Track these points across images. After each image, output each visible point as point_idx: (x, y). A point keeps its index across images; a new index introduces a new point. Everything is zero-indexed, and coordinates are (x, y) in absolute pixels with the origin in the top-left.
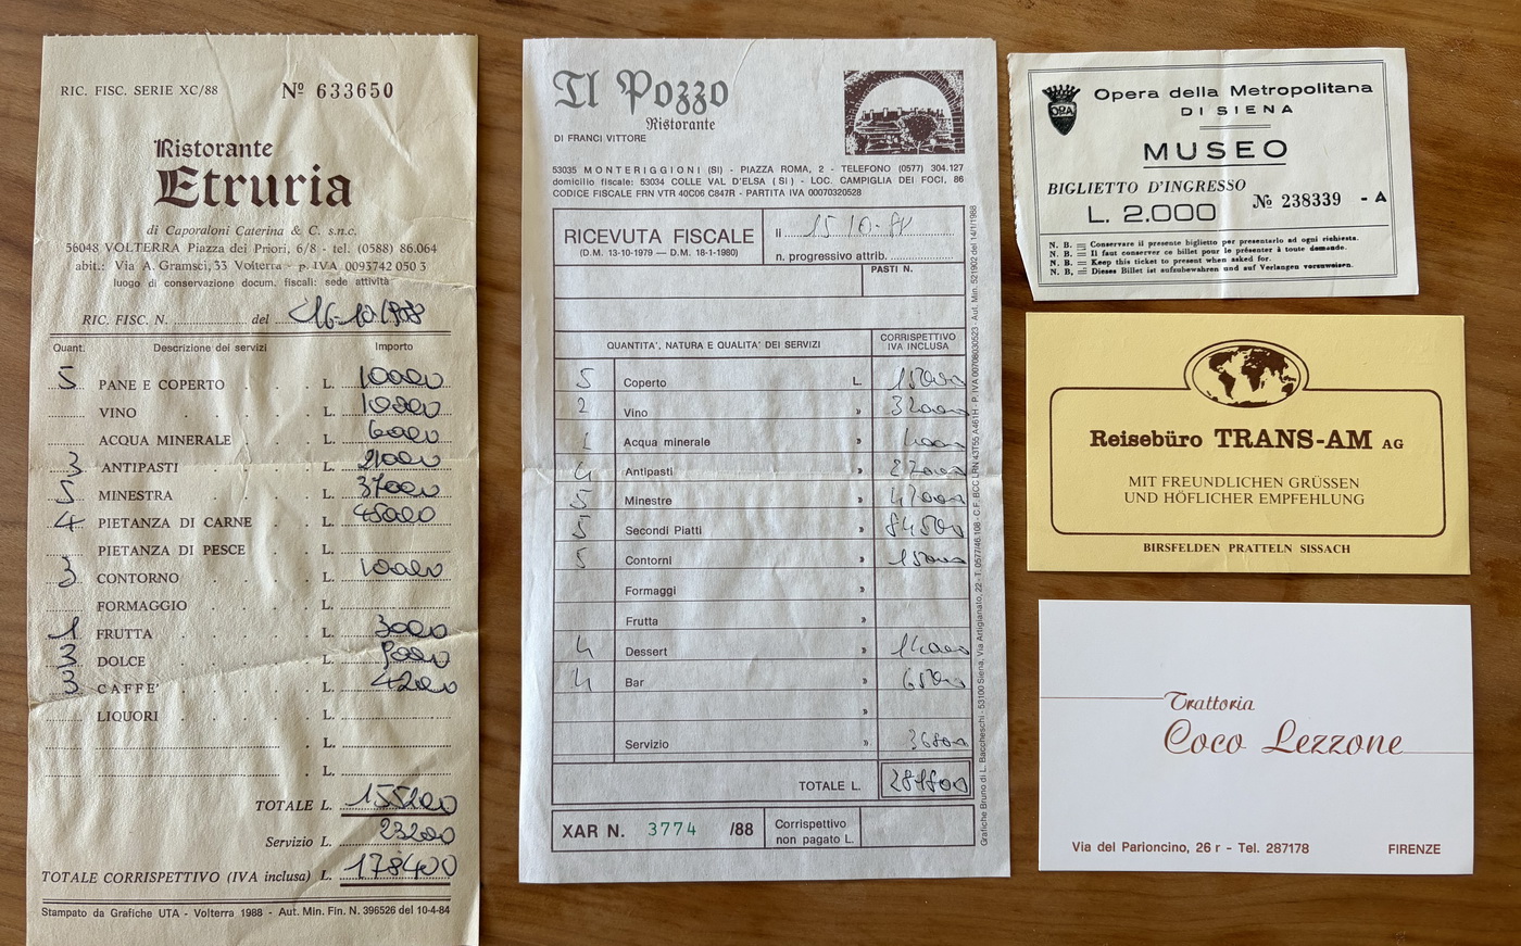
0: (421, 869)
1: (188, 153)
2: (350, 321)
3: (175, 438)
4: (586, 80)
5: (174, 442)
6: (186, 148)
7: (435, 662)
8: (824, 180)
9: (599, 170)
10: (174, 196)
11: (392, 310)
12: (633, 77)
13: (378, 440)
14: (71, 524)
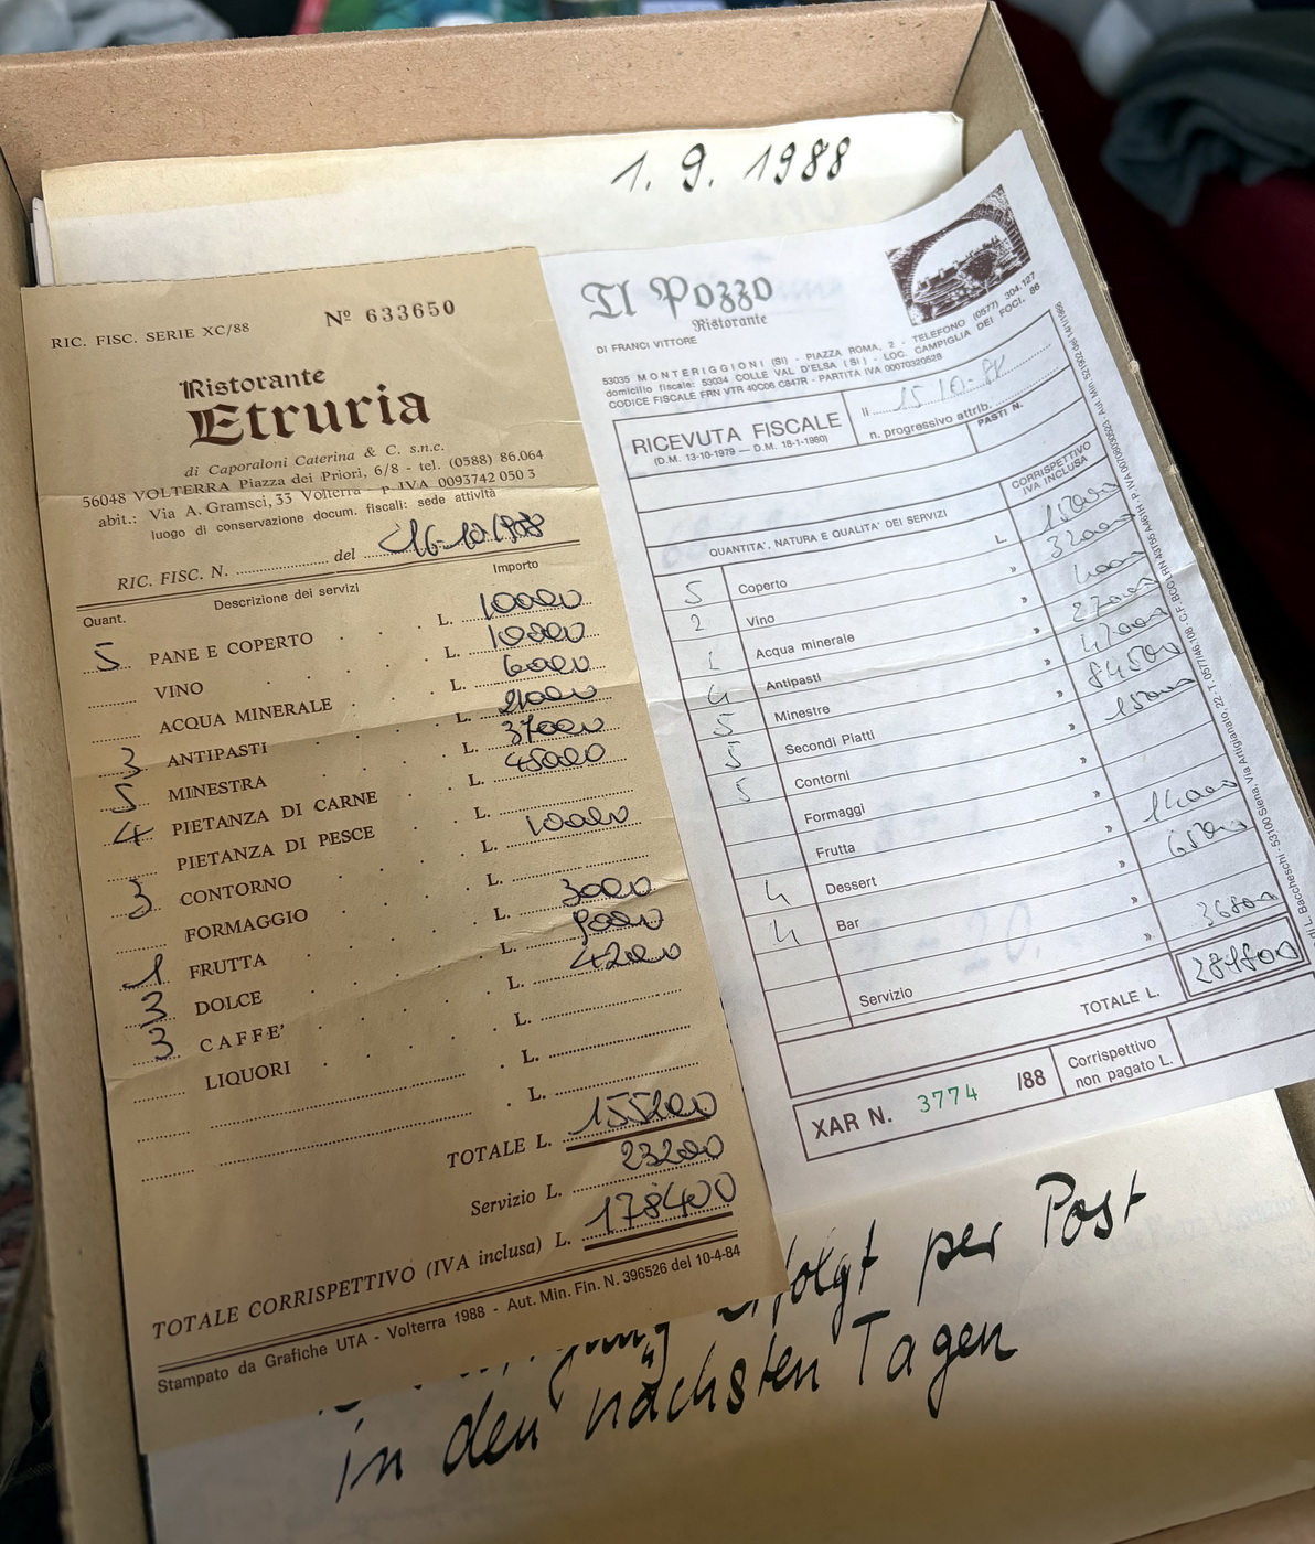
0: (689, 1201)
1: (223, 391)
2: (458, 543)
3: (258, 711)
4: (617, 290)
5: (258, 716)
6: (220, 386)
7: (646, 924)
8: (897, 355)
9: (654, 376)
10: (212, 435)
11: (505, 525)
12: (667, 283)
13: (519, 676)
14: (136, 836)
